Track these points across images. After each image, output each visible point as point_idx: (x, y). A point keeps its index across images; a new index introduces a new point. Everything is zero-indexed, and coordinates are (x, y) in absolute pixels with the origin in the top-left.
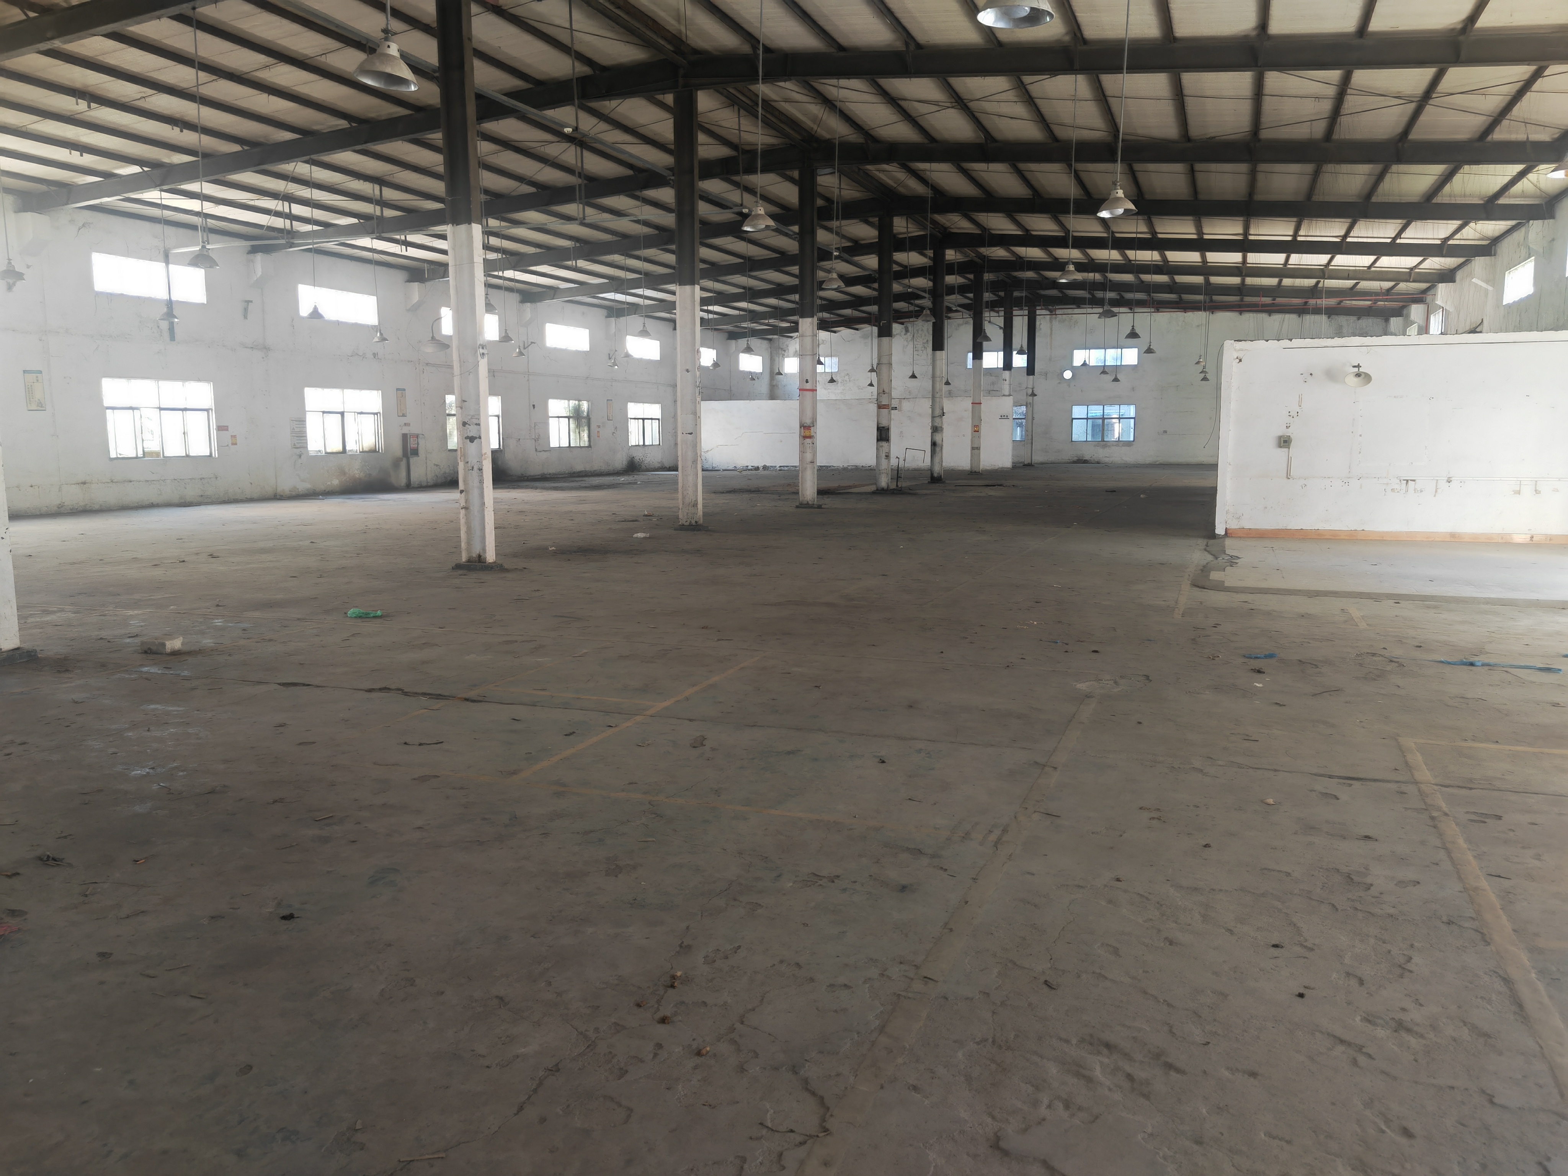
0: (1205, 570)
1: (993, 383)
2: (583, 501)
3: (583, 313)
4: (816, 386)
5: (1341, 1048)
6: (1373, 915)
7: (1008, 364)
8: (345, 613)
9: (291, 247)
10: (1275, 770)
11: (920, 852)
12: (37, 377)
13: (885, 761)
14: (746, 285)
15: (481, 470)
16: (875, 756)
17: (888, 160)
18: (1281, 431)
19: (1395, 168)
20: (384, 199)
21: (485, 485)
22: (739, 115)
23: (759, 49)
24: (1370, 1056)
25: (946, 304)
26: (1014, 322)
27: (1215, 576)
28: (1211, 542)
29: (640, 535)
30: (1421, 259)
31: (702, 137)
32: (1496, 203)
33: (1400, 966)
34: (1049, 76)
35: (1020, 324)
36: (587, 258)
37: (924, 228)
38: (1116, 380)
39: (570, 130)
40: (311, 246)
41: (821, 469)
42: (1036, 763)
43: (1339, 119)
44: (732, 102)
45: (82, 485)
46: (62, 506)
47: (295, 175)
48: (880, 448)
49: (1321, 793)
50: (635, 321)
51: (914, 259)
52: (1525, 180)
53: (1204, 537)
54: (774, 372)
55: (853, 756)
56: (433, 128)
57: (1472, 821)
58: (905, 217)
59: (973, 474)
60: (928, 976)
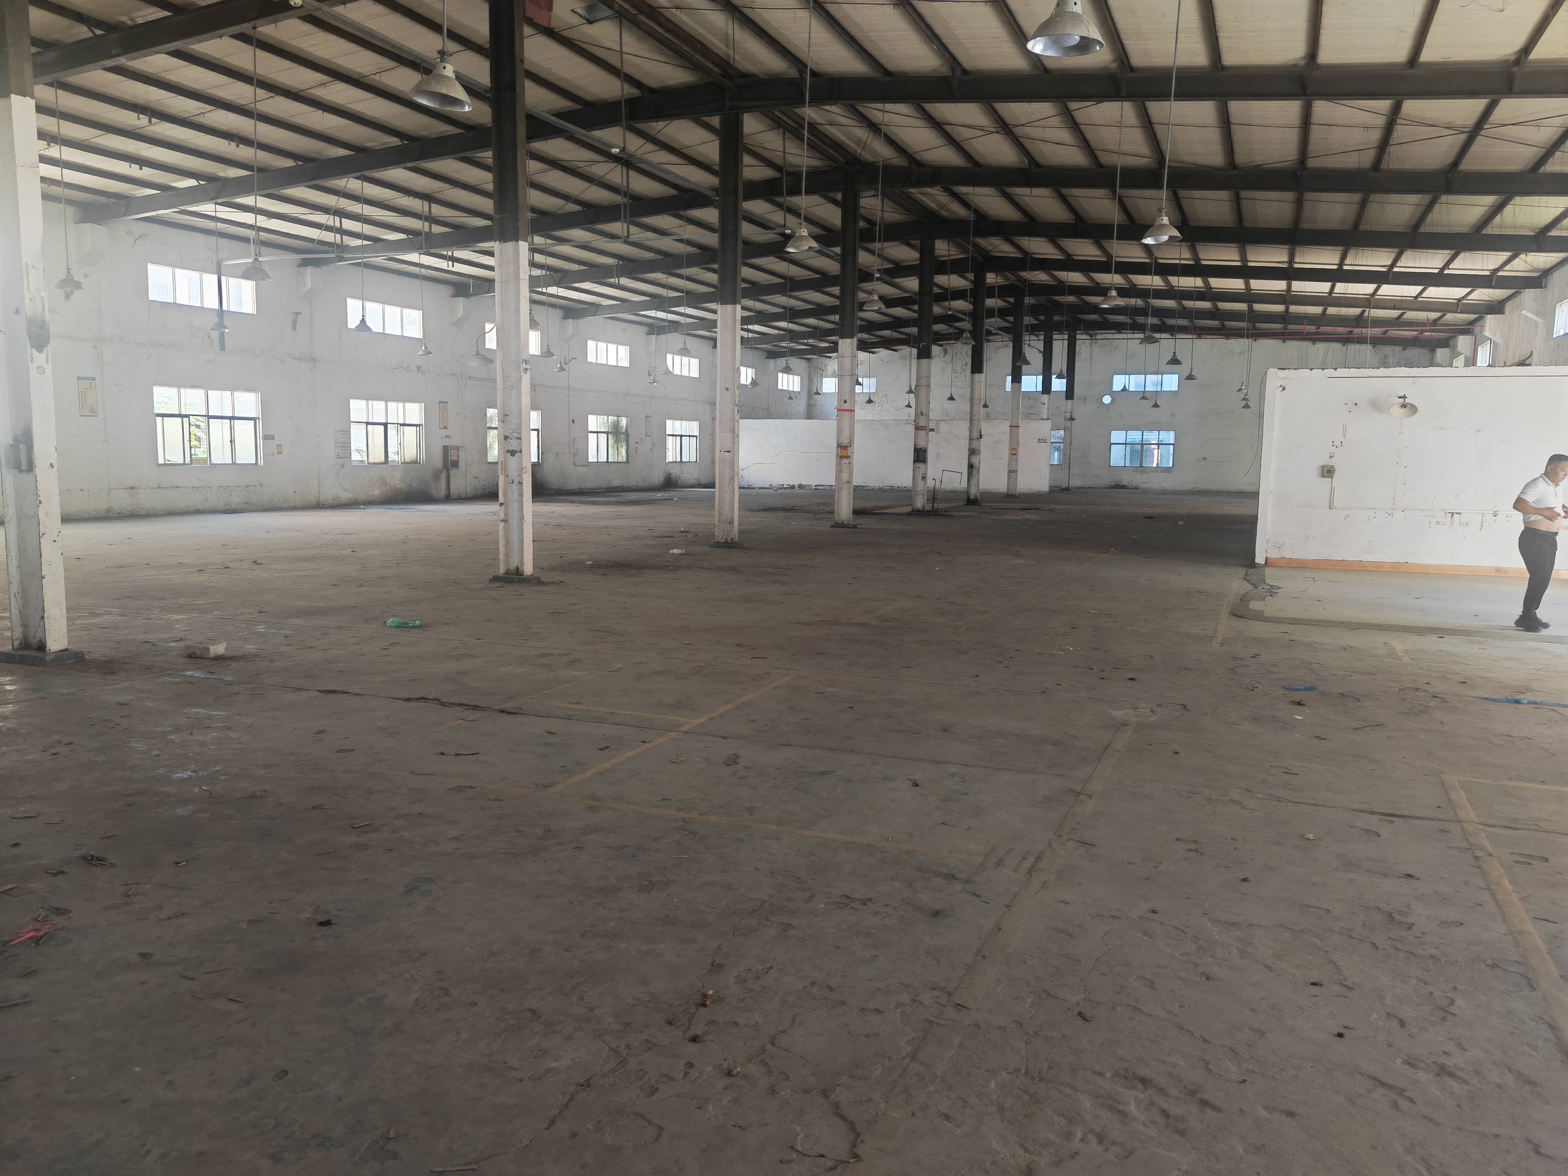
0: (1244, 599)
1: (1032, 407)
2: (619, 516)
3: (624, 330)
4: (854, 407)
5: (1381, 1091)
6: (1414, 955)
7: (1047, 388)
8: (384, 622)
9: (340, 261)
10: (1316, 805)
11: (953, 877)
12: (90, 383)
13: (919, 784)
14: (787, 305)
15: (521, 483)
16: (908, 779)
17: (932, 183)
18: (1325, 461)
19: (1444, 198)
20: (433, 215)
21: (524, 499)
22: (784, 137)
23: (807, 74)
24: (1411, 1100)
25: (986, 327)
26: (1054, 346)
27: (1254, 605)
28: (1252, 571)
29: (675, 551)
30: (1469, 290)
31: (747, 159)
32: (1547, 235)
33: (1442, 1009)
34: (1095, 103)
35: (1060, 347)
36: (628, 276)
37: (966, 251)
38: (1156, 405)
39: (618, 150)
40: (361, 261)
41: (856, 488)
42: (1071, 790)
43: (1387, 149)
44: (778, 124)
45: (130, 490)
46: (110, 511)
47: (346, 190)
48: (917, 470)
49: (1362, 829)
50: (676, 339)
51: (955, 281)
53: (1243, 566)
54: (812, 392)
55: (886, 778)
56: (484, 145)
57: (1517, 862)
58: (948, 240)
59: (1010, 497)
60: (961, 1004)
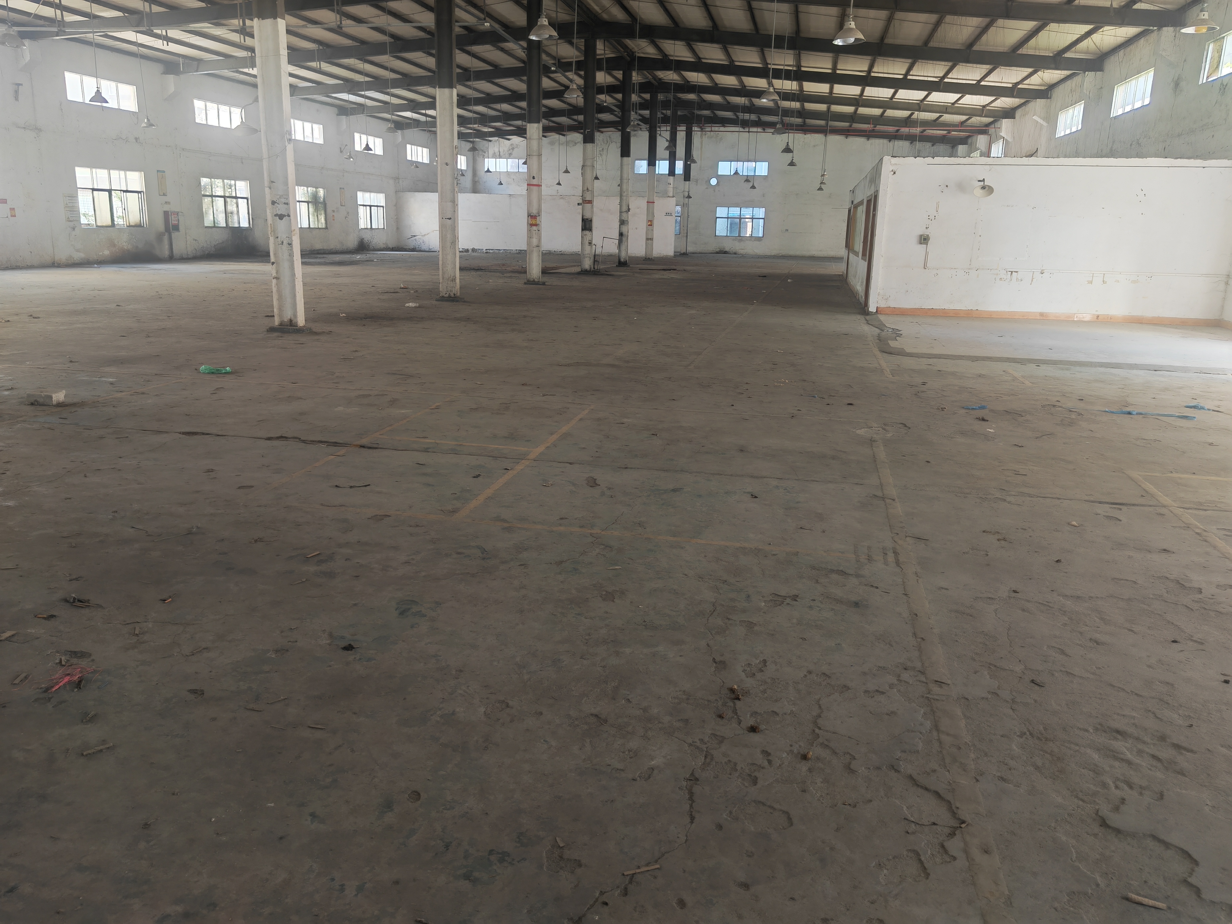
0: (881, 339)
1: (657, 187)
3: (318, 111)
4: (541, 182)
6: (1221, 613)
7: (672, 172)
8: (197, 370)
9: (56, 35)
10: (1058, 499)
11: (844, 573)
13: (756, 496)
15: (290, 244)
16: (744, 492)
18: (922, 231)
21: (295, 258)
25: (631, 118)
26: (677, 136)
27: (892, 344)
28: (872, 318)
29: (411, 304)
30: (993, 98)
32: (1063, 56)
35: (681, 136)
37: (617, 51)
38: (753, 187)
40: (75, 36)
41: (544, 252)
42: (875, 496)
48: (585, 237)
49: (1105, 516)
50: (361, 119)
52: (1089, 39)
54: (477, 170)
55: (727, 492)
57: (1227, 535)
58: (603, 40)
59: (647, 260)
60: (939, 680)
